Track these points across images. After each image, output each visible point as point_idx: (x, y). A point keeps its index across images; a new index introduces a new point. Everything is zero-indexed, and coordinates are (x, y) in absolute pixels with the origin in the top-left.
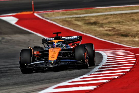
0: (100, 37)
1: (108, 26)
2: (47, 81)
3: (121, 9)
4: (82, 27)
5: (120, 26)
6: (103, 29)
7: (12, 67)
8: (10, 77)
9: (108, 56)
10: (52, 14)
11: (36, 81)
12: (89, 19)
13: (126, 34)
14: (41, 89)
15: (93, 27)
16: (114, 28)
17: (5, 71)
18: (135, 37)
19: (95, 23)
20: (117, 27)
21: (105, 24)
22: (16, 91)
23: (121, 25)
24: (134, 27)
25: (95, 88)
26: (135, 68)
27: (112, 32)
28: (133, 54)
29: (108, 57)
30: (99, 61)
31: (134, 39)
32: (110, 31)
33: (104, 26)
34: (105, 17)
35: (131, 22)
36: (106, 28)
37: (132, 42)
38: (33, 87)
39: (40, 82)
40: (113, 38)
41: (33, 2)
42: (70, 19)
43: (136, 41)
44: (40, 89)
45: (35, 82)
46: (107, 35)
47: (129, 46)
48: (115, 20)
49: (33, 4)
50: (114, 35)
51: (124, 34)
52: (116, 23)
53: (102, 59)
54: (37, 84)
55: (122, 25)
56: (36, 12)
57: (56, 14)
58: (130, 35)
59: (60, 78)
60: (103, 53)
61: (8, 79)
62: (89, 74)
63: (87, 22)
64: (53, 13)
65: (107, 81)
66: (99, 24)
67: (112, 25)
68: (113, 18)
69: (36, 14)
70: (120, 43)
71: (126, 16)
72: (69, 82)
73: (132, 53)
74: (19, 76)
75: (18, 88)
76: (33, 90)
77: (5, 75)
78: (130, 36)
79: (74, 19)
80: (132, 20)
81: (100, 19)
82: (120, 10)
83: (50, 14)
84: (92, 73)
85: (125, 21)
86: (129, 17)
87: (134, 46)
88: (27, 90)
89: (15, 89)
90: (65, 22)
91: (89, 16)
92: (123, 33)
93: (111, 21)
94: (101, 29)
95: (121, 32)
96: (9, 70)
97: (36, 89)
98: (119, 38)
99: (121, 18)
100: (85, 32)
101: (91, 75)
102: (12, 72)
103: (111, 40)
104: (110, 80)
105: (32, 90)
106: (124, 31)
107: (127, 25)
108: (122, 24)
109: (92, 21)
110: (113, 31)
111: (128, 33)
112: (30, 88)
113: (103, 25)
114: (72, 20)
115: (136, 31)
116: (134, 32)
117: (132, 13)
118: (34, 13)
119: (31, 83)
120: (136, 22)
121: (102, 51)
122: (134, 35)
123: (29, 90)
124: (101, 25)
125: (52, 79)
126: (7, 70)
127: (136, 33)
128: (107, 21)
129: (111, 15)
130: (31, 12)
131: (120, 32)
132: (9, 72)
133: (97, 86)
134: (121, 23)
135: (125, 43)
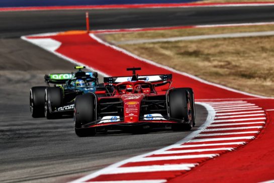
0: (204, 77)
1: (219, 58)
2: (109, 152)
3: (243, 30)
4: (172, 60)
5: (240, 59)
6: (210, 64)
7: (49, 128)
8: (44, 145)
9: (217, 111)
10: (121, 35)
11: (89, 153)
12: (186, 47)
13: (250, 73)
14: (96, 168)
15: (192, 60)
16: (229, 63)
17: (36, 135)
18: (265, 79)
19: (196, 54)
20: (234, 61)
21: (214, 55)
22: (54, 169)
23: (241, 57)
24: (265, 61)
25: (192, 168)
26: (263, 133)
27: (226, 70)
28: (261, 108)
29: (217, 113)
30: (201, 120)
31: (263, 82)
32: (221, 67)
33: (212, 59)
34: (214, 43)
35: (258, 52)
36: (216, 63)
37: (260, 87)
38: (83, 164)
39: (96, 154)
40: (227, 80)
41: (87, 14)
42: (151, 46)
43: (267, 86)
44: (96, 166)
45: (87, 155)
46: (217, 74)
47: (255, 94)
48: (231, 48)
49: (87, 16)
50: (230, 74)
51: (246, 73)
52: (233, 53)
53: (206, 116)
54: (90, 158)
55: (243, 58)
56: (93, 31)
57: (128, 35)
58: (256, 75)
59: (131, 149)
60: (209, 106)
61: (41, 149)
62: (183, 142)
63: (182, 51)
64: (123, 34)
65: (214, 155)
66: (202, 54)
67: (226, 58)
68: (227, 46)
69: (92, 35)
70: (239, 89)
71: (250, 42)
72: (147, 157)
73: (259, 107)
74: (60, 143)
75: (57, 165)
76: (84, 169)
77: (36, 141)
78: (257, 77)
79: (160, 44)
80: (261, 49)
81: (205, 46)
82: (241, 32)
83: (116, 36)
84: (189, 142)
85: (248, 51)
86: (255, 44)
87: (264, 94)
88: (73, 169)
89: (51, 166)
90: (143, 51)
91: (185, 41)
92: (245, 71)
93: (224, 50)
94: (207, 64)
95: (242, 69)
96: (42, 132)
97: (88, 168)
98: (238, 80)
99: (242, 46)
100: (177, 68)
101: (185, 144)
102: (47, 136)
103: (223, 83)
104: (218, 155)
105: (82, 169)
106: (247, 68)
107: (252, 58)
108: (244, 56)
109: (191, 50)
110: (228, 68)
111: (253, 71)
112: (78, 164)
113: (210, 57)
114: (156, 46)
115: (268, 68)
116: (264, 69)
117: (261, 37)
118: (88, 33)
119: (80, 156)
120: (268, 52)
121: (207, 102)
122: (263, 75)
123: (76, 168)
124: (207, 58)
125: (117, 150)
126: (39, 133)
127: (266, 72)
128: (217, 50)
129: (225, 39)
130: (85, 32)
131: (239, 70)
132: (42, 136)
133: (196, 164)
134: (242, 55)
135: (248, 90)
